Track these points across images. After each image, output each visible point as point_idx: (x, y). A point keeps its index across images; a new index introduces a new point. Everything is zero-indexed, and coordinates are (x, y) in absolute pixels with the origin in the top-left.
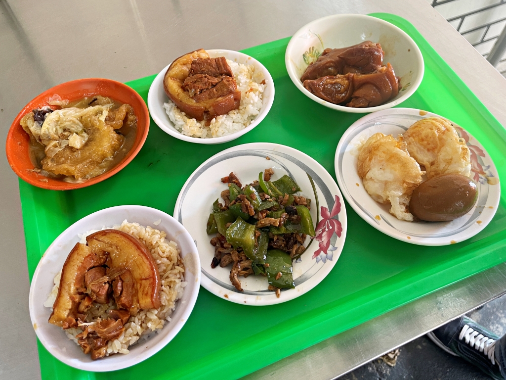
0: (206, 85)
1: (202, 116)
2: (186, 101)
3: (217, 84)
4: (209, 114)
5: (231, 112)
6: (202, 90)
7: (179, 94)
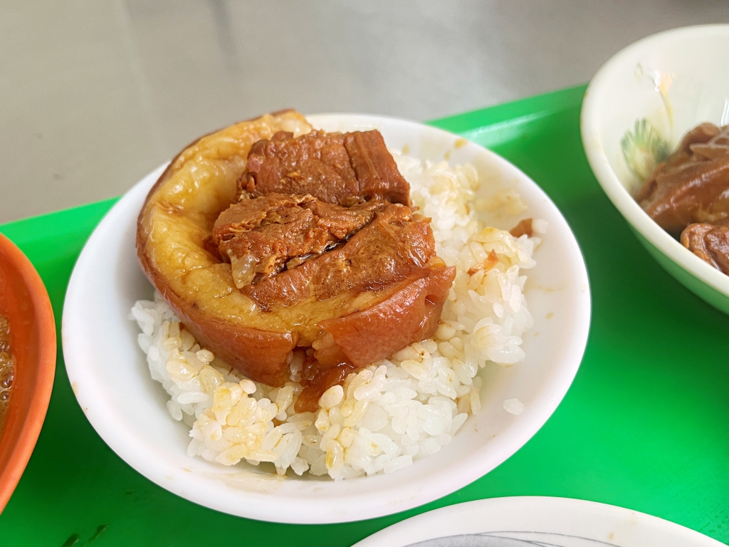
0: (307, 237)
1: (285, 367)
2: (216, 304)
3: (352, 234)
4: (314, 360)
5: (407, 352)
6: (289, 258)
7: (188, 273)
